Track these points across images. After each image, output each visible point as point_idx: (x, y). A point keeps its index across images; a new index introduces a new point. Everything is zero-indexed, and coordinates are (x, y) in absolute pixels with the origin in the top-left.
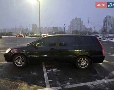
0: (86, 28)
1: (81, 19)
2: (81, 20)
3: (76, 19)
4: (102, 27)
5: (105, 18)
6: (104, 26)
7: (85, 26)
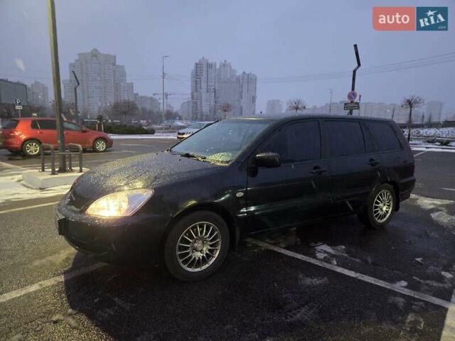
0: (137, 94)
1: (115, 57)
2: (114, 64)
3: (95, 54)
4: (190, 96)
5: (197, 64)
6: (195, 94)
7: (132, 87)
